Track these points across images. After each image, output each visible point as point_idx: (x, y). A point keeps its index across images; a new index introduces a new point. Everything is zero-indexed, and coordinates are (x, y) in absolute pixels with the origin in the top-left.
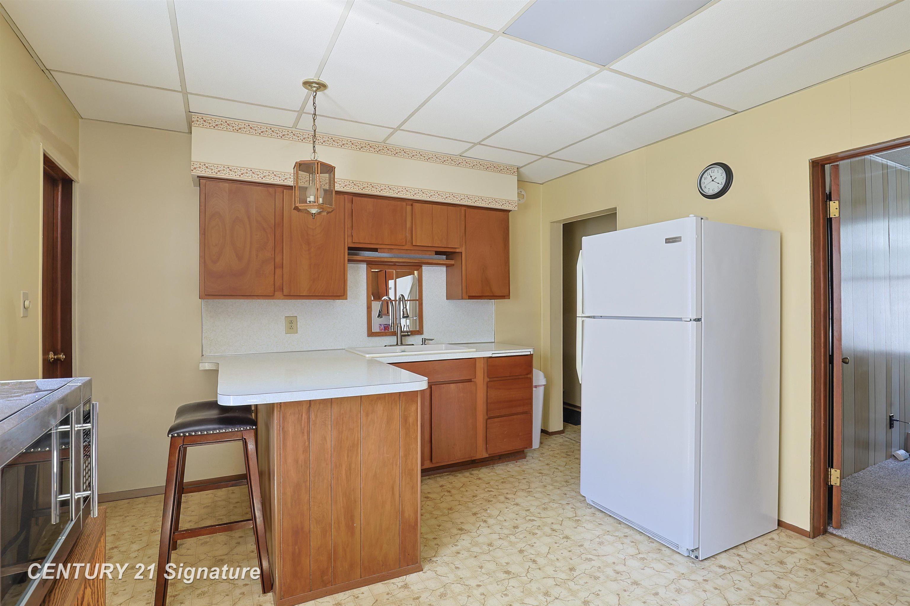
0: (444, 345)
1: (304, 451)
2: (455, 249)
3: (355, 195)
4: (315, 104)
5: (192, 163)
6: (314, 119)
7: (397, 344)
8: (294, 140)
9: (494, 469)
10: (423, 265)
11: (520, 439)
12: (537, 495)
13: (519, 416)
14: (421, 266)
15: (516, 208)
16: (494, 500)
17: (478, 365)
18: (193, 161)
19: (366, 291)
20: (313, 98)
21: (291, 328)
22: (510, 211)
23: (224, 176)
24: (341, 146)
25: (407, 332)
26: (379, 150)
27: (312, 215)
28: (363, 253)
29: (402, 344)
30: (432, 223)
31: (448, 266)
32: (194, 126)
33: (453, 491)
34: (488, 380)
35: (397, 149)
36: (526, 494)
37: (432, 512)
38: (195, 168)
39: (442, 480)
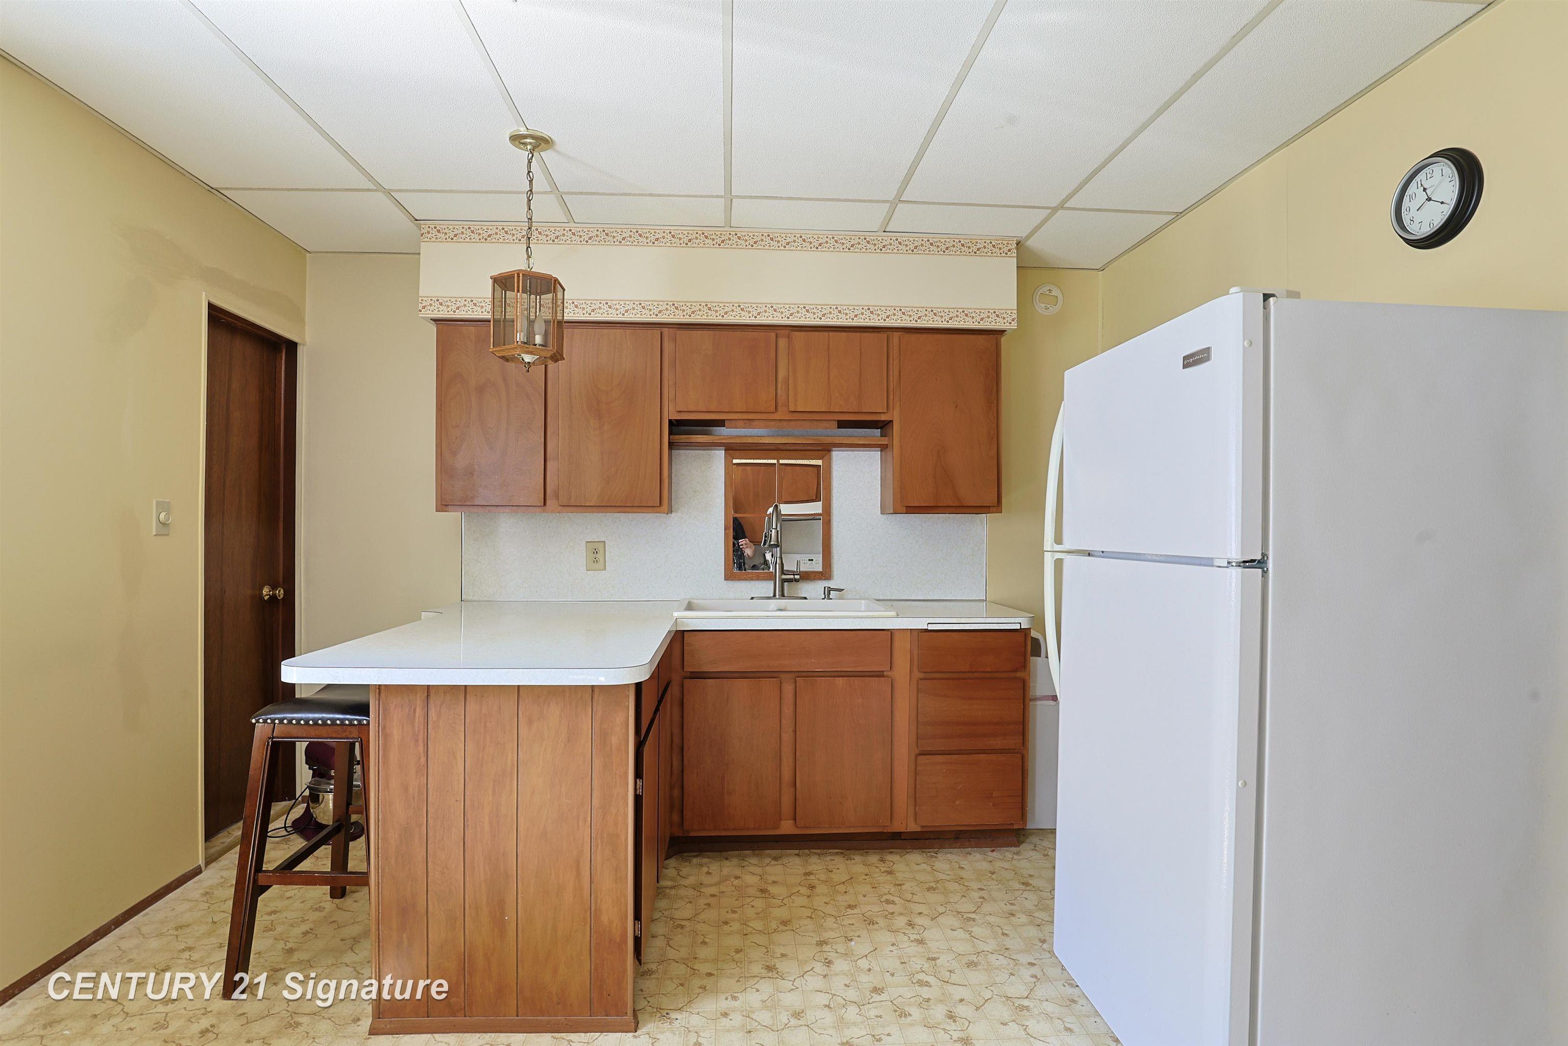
0: (863, 601)
1: (417, 772)
2: (879, 415)
3: (680, 327)
4: (531, 173)
5: (420, 299)
6: (528, 198)
7: (775, 595)
8: (574, 242)
9: (936, 857)
10: (834, 449)
11: (993, 805)
12: (977, 930)
13: (993, 757)
14: (830, 451)
15: (1014, 325)
16: (882, 922)
17: (897, 644)
18: (421, 297)
19: (723, 498)
20: (527, 161)
21: (596, 561)
22: (1002, 332)
23: (465, 315)
24: (654, 243)
25: (794, 575)
26: (723, 242)
27: (525, 366)
28: (720, 430)
29: (783, 595)
30: (829, 367)
31: (883, 448)
32: (424, 242)
33: (821, 889)
34: (922, 675)
35: (756, 234)
36: (957, 924)
37: (748, 921)
38: (424, 307)
39: (820, 861)
